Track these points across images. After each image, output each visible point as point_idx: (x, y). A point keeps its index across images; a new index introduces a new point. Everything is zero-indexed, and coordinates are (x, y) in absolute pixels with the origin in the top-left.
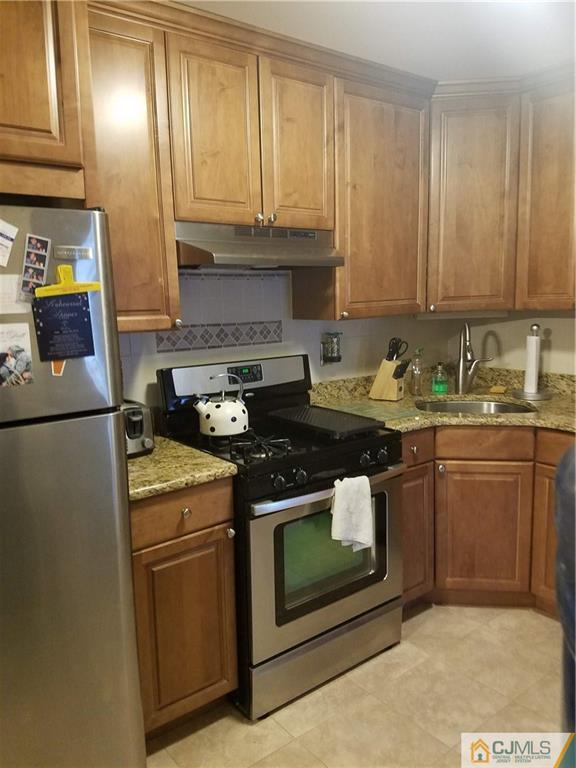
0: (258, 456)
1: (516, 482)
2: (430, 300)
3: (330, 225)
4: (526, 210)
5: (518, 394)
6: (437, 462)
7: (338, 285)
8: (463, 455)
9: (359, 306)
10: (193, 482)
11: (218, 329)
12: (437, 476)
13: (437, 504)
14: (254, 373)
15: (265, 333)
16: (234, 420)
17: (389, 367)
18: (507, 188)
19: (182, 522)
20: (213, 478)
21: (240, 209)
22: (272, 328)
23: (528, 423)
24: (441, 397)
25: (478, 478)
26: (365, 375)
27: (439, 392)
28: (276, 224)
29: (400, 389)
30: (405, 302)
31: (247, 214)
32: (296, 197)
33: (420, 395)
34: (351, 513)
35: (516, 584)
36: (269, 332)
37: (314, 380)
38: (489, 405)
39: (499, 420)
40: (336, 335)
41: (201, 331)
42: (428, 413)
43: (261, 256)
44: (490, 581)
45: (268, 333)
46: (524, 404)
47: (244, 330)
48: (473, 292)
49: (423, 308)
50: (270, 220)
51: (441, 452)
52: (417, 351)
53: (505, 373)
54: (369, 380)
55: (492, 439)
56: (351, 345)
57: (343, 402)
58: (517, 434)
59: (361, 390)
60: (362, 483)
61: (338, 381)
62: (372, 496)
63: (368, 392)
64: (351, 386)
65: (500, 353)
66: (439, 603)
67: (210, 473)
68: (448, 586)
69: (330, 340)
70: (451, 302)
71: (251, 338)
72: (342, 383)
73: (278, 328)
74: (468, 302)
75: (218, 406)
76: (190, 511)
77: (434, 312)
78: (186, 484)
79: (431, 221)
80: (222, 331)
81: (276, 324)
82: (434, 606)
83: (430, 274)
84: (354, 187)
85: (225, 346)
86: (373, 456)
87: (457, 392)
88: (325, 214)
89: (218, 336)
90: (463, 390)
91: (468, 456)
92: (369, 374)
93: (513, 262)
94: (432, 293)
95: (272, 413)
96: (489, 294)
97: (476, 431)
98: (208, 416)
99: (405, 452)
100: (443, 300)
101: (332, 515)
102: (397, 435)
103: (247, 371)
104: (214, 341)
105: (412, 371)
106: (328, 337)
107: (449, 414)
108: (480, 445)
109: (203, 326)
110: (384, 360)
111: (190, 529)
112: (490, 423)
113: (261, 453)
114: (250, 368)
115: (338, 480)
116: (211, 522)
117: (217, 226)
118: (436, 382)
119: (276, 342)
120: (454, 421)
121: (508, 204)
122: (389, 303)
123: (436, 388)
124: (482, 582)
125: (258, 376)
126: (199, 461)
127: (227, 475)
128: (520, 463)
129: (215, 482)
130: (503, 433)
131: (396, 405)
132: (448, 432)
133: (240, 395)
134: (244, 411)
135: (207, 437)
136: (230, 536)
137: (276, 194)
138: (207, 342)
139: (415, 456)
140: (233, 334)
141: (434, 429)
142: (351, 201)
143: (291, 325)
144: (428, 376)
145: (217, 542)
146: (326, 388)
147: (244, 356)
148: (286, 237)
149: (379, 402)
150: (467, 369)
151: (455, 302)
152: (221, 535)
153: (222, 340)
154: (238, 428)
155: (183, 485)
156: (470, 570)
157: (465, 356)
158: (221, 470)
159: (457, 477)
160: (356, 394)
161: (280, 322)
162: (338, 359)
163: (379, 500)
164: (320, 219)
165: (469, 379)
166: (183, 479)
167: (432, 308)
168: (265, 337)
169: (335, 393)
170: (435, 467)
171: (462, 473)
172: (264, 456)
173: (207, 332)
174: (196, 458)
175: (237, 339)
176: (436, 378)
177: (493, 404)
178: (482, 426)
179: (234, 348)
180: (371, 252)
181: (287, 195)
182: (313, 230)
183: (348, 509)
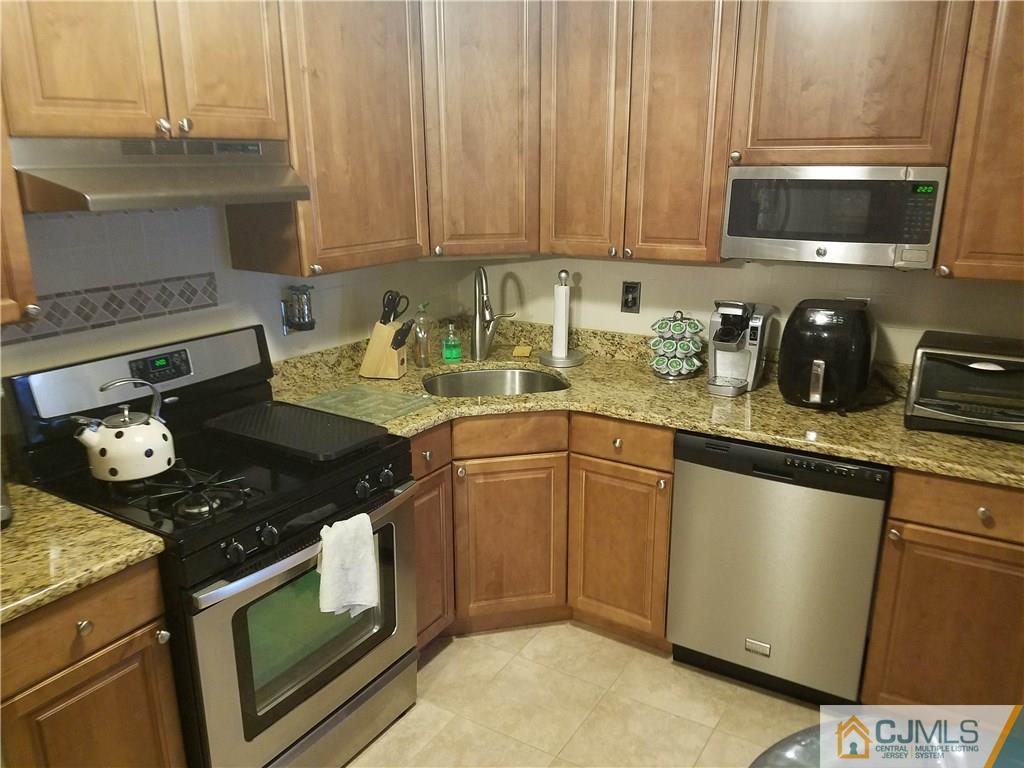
0: (196, 511)
1: (548, 478)
2: (435, 238)
3: (281, 133)
4: (550, 115)
5: (546, 357)
6: (456, 463)
7: (301, 224)
8: (486, 453)
9: (337, 253)
10: (90, 579)
11: (104, 297)
12: (454, 480)
13: (457, 516)
14: (176, 363)
15: (188, 294)
16: (149, 453)
17: (384, 333)
18: (526, 83)
19: (78, 640)
20: (123, 567)
21: (128, 112)
22: (199, 284)
23: (561, 407)
24: (454, 366)
25: (505, 478)
26: (351, 341)
27: (452, 361)
28: (194, 134)
29: (403, 361)
30: (403, 243)
31: (141, 119)
32: (223, 89)
33: (428, 366)
34: (348, 569)
35: (550, 598)
36: (194, 292)
37: (275, 357)
38: (513, 374)
39: (528, 405)
40: (304, 290)
41: (76, 301)
42: (439, 398)
43: (172, 193)
44: (520, 599)
45: (194, 294)
46: (553, 373)
47: (152, 292)
48: (489, 230)
49: (425, 251)
50: (181, 129)
51: (459, 452)
52: (421, 306)
53: (529, 328)
54: (358, 349)
55: (520, 429)
56: (327, 301)
57: (322, 384)
58: (548, 419)
59: (346, 363)
60: (360, 526)
61: (312, 355)
62: (374, 533)
63: (358, 366)
64: (332, 359)
65: (522, 301)
66: (461, 634)
67: (118, 560)
68: (472, 613)
69: (295, 297)
70: (461, 242)
71: (165, 304)
72: (318, 357)
73: (210, 283)
74: (483, 242)
75: (119, 435)
76: (90, 623)
77: (441, 255)
78: (79, 585)
79: (429, 126)
80: (113, 298)
81: (208, 278)
82: (455, 640)
83: (431, 201)
84: (314, 74)
85: (120, 322)
86: (374, 480)
87: (474, 358)
88: (272, 116)
89: (106, 306)
90: (481, 357)
91: (493, 452)
92: (357, 341)
93: (535, 187)
94: (435, 227)
95: (212, 423)
96: (508, 232)
97: (501, 421)
98: (103, 452)
99: (415, 461)
100: (451, 239)
101: (319, 576)
102: (404, 443)
103: (162, 362)
104: (101, 315)
105: (416, 333)
106: (293, 297)
107: (468, 399)
108: (507, 437)
109: (77, 293)
110: (378, 323)
111: (94, 648)
112: (517, 410)
113: (202, 505)
114: (167, 357)
115: (326, 527)
116: (127, 629)
117: (88, 142)
118: (448, 347)
119: (208, 306)
120: (475, 411)
121: (529, 107)
122: (380, 247)
123: (446, 353)
124: (512, 601)
125: (184, 367)
126: (95, 535)
127: (148, 556)
128: (552, 455)
129: (129, 571)
130: (533, 420)
131: (397, 388)
132: (467, 424)
133: (156, 408)
134: (165, 437)
135: (105, 483)
136: (162, 642)
137: (189, 86)
138: (87, 318)
139: (428, 464)
140: (133, 301)
141: (451, 423)
142: (311, 95)
143: (230, 278)
144: (436, 333)
145: (142, 653)
146: (295, 367)
147: (155, 336)
148: (212, 153)
149: (374, 383)
150: (484, 328)
151: (467, 242)
152: (148, 642)
153: (114, 313)
154: (158, 465)
155: (73, 588)
156: (497, 590)
157: (483, 316)
158: (136, 551)
159: (481, 480)
160: (341, 369)
161: (211, 275)
162: (310, 326)
163: (384, 535)
164: (264, 124)
165: (487, 339)
166: (71, 580)
167: (438, 249)
168: (189, 301)
169: (309, 372)
170: (453, 470)
171: (485, 474)
172: (206, 509)
173: (85, 302)
174: (91, 529)
175: (141, 308)
176: (447, 341)
177: (517, 372)
178: (509, 414)
179: (138, 323)
180: (347, 171)
181: (208, 88)
182: (256, 141)
183: (342, 565)
